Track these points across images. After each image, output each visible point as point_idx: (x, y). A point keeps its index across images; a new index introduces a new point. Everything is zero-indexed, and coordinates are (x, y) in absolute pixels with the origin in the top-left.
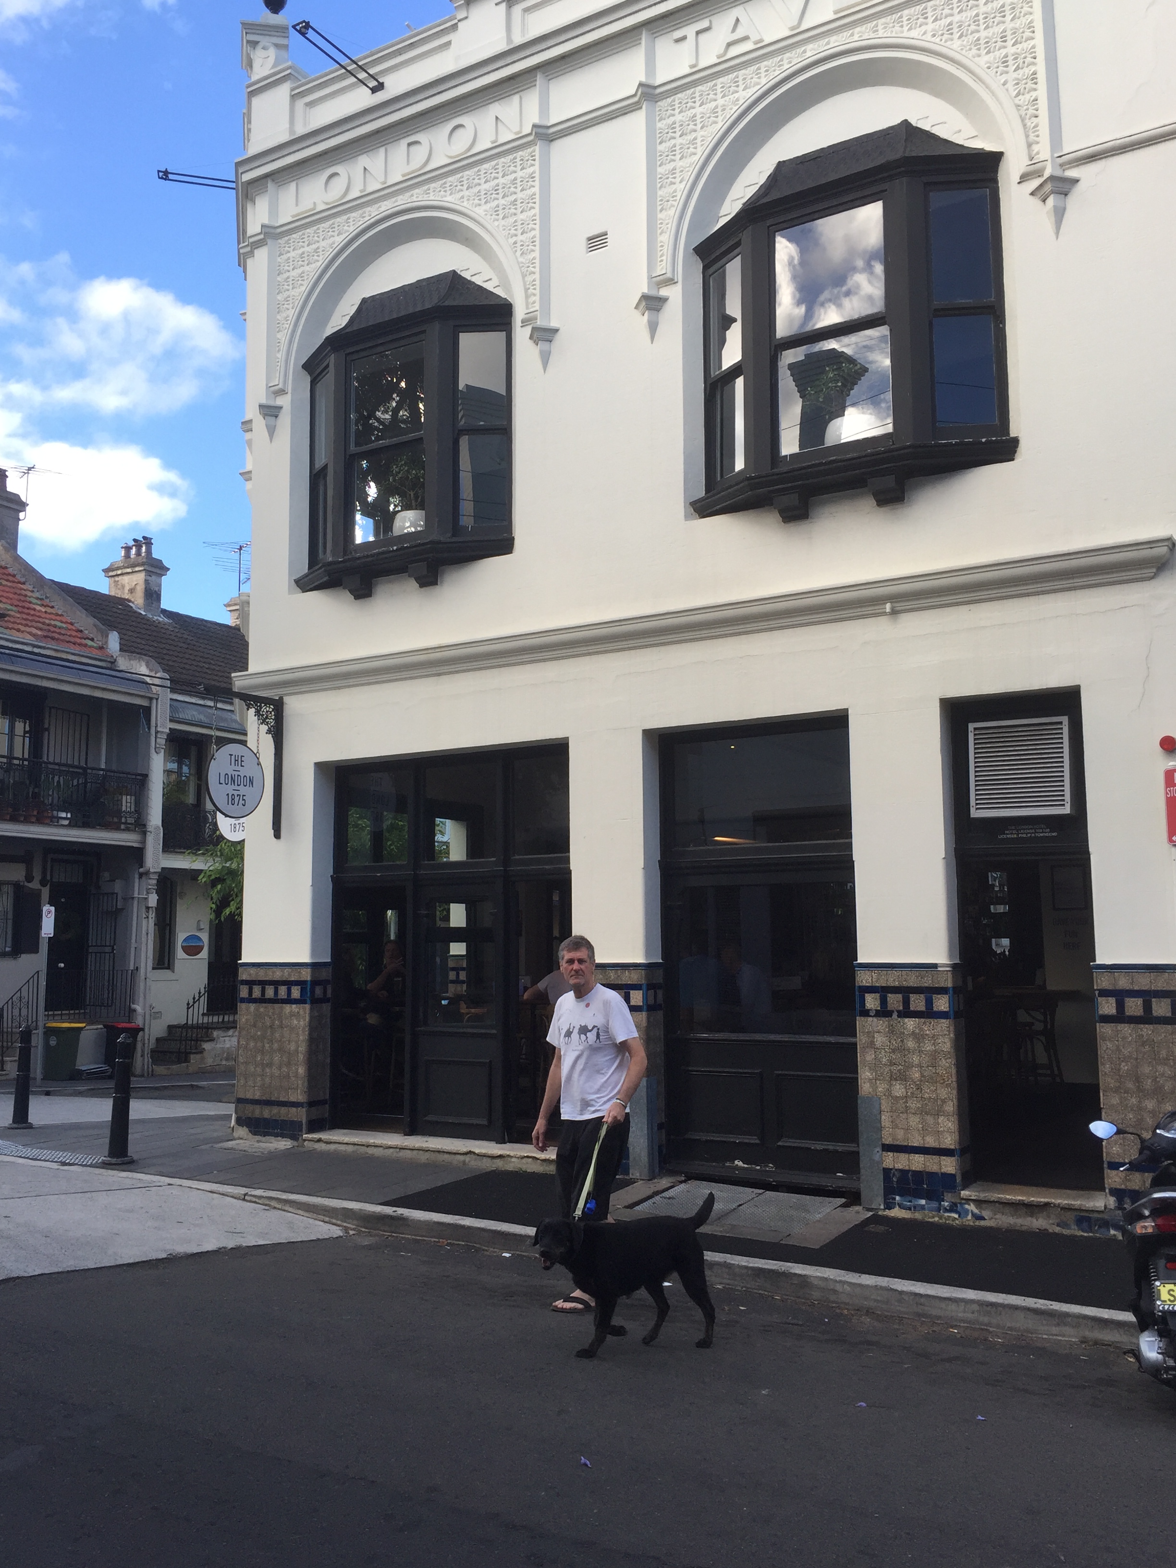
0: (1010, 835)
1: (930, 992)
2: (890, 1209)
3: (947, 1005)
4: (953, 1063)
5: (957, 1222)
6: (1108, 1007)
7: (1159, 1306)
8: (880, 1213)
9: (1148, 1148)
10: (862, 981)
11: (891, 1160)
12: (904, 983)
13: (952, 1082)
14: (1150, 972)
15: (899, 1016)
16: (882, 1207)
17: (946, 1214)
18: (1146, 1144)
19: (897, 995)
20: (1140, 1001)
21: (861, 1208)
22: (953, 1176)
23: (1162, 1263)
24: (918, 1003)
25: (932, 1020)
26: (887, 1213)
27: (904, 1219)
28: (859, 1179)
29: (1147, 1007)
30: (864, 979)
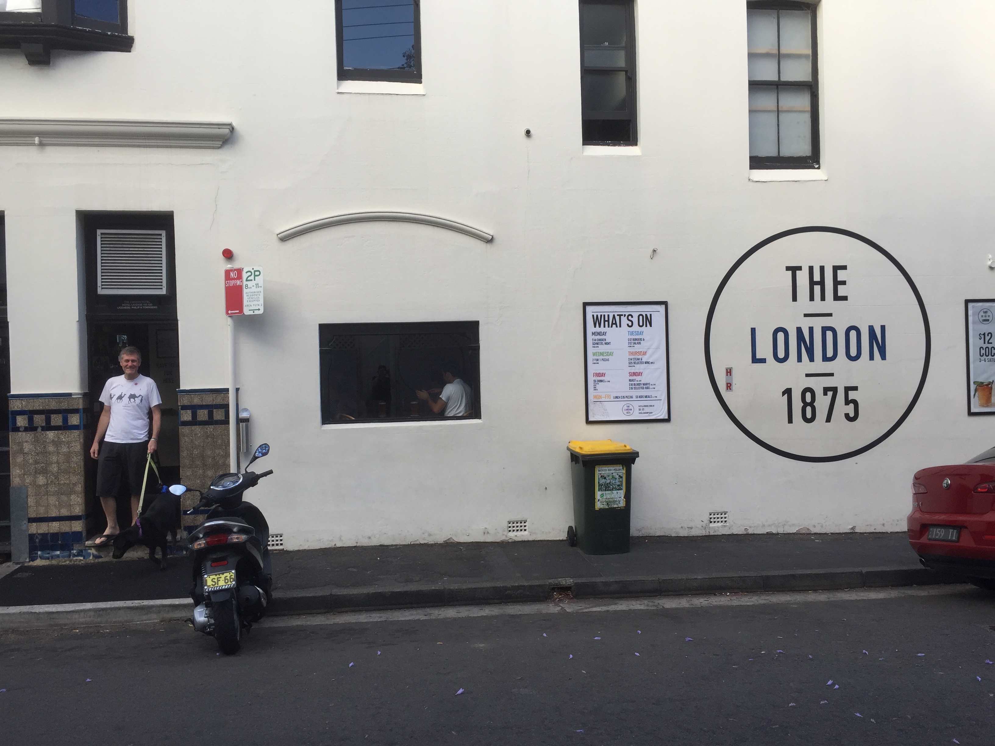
0: (126, 307)
1: (65, 413)
2: (33, 561)
3: (78, 421)
4: (82, 459)
5: (82, 562)
6: (186, 416)
7: (206, 589)
8: (26, 565)
9: (205, 498)
10: (14, 407)
11: (34, 528)
12: (47, 407)
13: (81, 471)
14: (213, 394)
15: (42, 430)
16: (28, 560)
17: (75, 558)
18: (204, 496)
19: (41, 416)
20: (206, 412)
21: (12, 563)
22: (80, 533)
23: (209, 564)
24: (57, 420)
25: (67, 431)
26: (31, 563)
27: (44, 566)
28: (10, 544)
29: (211, 414)
30: (15, 405)
